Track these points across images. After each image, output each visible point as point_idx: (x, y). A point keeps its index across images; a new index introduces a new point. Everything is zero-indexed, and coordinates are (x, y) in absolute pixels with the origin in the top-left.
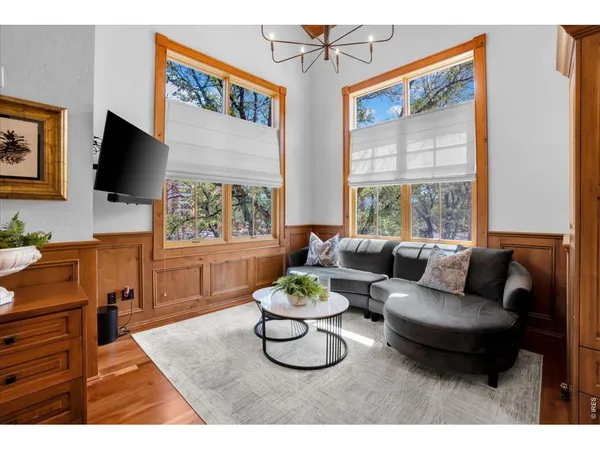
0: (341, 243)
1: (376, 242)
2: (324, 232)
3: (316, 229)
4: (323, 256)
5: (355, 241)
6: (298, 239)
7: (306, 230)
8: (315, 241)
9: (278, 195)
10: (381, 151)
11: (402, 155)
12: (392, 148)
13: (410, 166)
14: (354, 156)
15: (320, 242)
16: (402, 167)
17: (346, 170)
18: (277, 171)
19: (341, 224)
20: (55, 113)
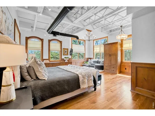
0: (92, 60)
1: (97, 60)
2: (90, 59)
3: (89, 58)
4: (90, 61)
5: (94, 60)
6: (87, 60)
7: (88, 58)
8: (89, 60)
9: (85, 54)
10: (98, 48)
11: (100, 49)
12: (99, 48)
13: (101, 51)
14: (95, 49)
15: (90, 60)
16: (100, 51)
17: (94, 51)
18: (84, 51)
19: (93, 58)
20: (68, 49)
